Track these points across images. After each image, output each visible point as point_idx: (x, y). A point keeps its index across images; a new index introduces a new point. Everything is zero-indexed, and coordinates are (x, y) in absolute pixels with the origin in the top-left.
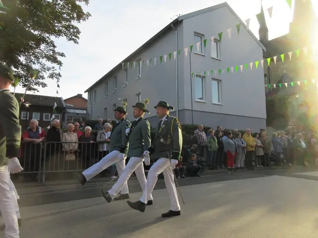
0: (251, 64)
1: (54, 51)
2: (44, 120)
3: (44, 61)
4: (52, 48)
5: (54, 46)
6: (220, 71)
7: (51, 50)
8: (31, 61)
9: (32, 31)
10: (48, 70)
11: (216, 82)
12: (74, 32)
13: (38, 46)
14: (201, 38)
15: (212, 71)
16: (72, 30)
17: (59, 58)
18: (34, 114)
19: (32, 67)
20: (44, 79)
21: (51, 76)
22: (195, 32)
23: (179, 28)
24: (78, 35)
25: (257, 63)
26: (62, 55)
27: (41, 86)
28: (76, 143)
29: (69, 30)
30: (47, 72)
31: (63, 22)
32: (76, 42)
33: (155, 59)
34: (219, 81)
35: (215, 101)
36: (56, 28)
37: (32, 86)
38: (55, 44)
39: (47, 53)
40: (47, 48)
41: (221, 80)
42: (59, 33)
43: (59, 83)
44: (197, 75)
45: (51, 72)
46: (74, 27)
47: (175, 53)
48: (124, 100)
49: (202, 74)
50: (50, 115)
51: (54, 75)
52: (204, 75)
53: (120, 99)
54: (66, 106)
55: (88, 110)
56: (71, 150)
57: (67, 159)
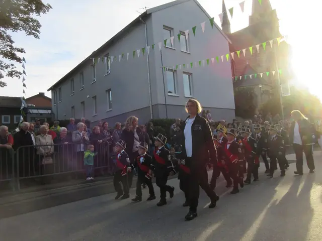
0: (222, 57)
1: (11, 46)
4: (9, 43)
5: (11, 42)
6: (192, 64)
7: (8, 45)
10: (6, 68)
11: (187, 76)
12: (33, 26)
14: (170, 31)
15: (184, 65)
16: (31, 24)
17: (18, 54)
20: (3, 77)
21: (11, 74)
22: (164, 26)
23: (148, 22)
24: (39, 29)
25: (227, 56)
26: (22, 51)
28: (51, 145)
29: (28, 24)
30: (5, 69)
31: (20, 14)
32: (36, 36)
33: (128, 54)
34: (190, 74)
35: (187, 94)
36: (13, 22)
38: (13, 39)
39: (4, 49)
40: (3, 43)
41: (191, 74)
42: (15, 27)
43: (24, 82)
44: (169, 69)
45: (9, 69)
46: (33, 21)
47: (148, 48)
48: (93, 97)
49: (174, 68)
50: (9, 116)
51: (14, 73)
52: (176, 69)
53: (88, 96)
54: (28, 106)
55: (52, 109)
56: (47, 153)
57: (43, 163)
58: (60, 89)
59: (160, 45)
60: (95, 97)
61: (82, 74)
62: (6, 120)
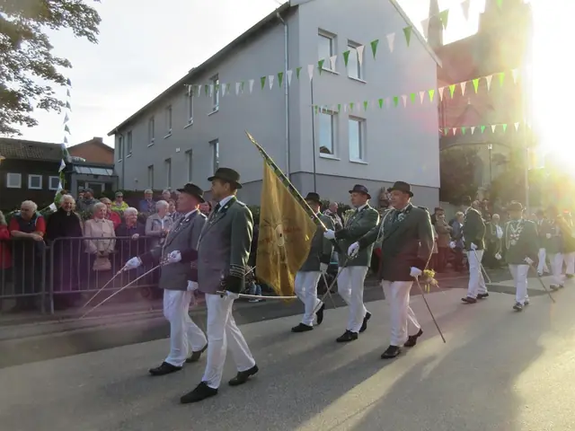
0: (422, 94)
1: (47, 54)
2: (30, 187)
5: (48, 46)
6: (366, 103)
7: (42, 53)
8: (3, 74)
9: (5, 16)
10: (38, 93)
11: (357, 123)
12: (87, 19)
13: (15, 45)
14: (331, 40)
15: (352, 104)
17: (59, 70)
19: (5, 87)
20: (31, 109)
21: (45, 104)
22: (319, 29)
23: (291, 21)
24: (96, 26)
25: (431, 93)
26: (66, 64)
27: (24, 123)
28: (111, 239)
29: (78, 16)
30: (36, 96)
32: (92, 39)
33: (252, 82)
34: (361, 121)
35: (354, 155)
36: (52, 10)
37: (7, 124)
38: (51, 43)
39: (34, 60)
40: (34, 48)
41: (364, 120)
42: (56, 19)
43: (66, 123)
44: (324, 110)
45: (43, 96)
46: (87, 10)
47: (289, 73)
48: (187, 152)
49: (334, 109)
50: (41, 177)
51: (50, 102)
52: (337, 111)
53: (178, 150)
54: (73, 160)
55: (115, 168)
56: (102, 252)
57: (94, 269)
58: (130, 134)
59: (311, 69)
60: (189, 152)
61: (169, 108)
62: (35, 183)
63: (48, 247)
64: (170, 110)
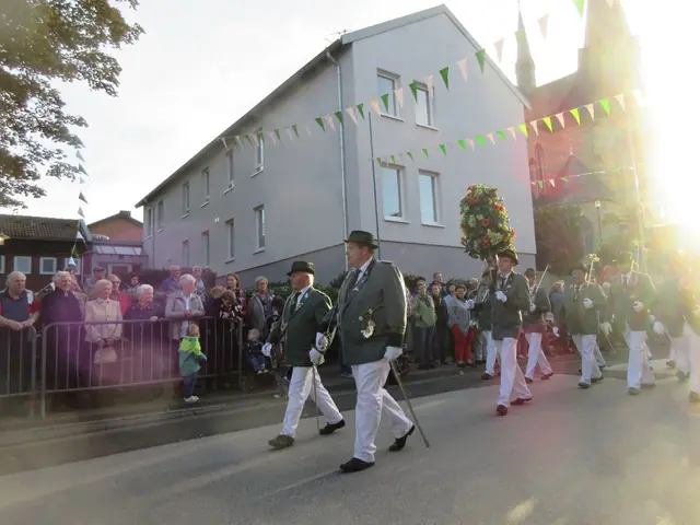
1: (58, 112)
2: (42, 272)
3: (36, 137)
4: (54, 106)
5: (59, 103)
7: (52, 111)
8: (6, 138)
9: (6, 69)
10: (47, 158)
11: (429, 178)
12: (105, 69)
13: (21, 102)
14: (393, 81)
17: (73, 129)
18: (16, 259)
19: (8, 152)
20: (38, 178)
21: (56, 172)
22: (379, 70)
23: (344, 61)
24: (116, 77)
26: (80, 122)
27: (31, 194)
28: (116, 323)
29: (94, 66)
30: (44, 161)
31: (79, 47)
32: (111, 92)
34: (434, 175)
35: (428, 219)
36: (64, 62)
37: (9, 195)
38: (63, 99)
39: (43, 119)
40: (43, 107)
41: (437, 174)
42: (68, 72)
44: (388, 164)
45: (53, 161)
46: (105, 59)
48: (227, 222)
49: (398, 161)
50: (55, 260)
51: (62, 168)
52: (403, 164)
53: (217, 220)
54: (94, 239)
55: (145, 246)
56: (105, 340)
57: (97, 361)
58: (161, 203)
60: (230, 222)
61: (206, 171)
62: (48, 266)
63: (39, 335)
64: (208, 173)
